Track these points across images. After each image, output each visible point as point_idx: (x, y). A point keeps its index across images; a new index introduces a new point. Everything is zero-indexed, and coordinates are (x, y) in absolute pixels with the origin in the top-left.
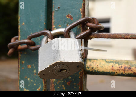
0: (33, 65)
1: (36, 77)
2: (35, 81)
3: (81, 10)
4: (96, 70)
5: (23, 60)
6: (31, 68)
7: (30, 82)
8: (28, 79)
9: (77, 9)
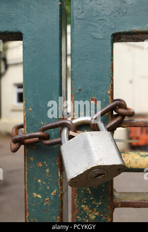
0: (45, 163)
1: (50, 178)
2: (49, 183)
3: (108, 92)
4: (129, 166)
5: (31, 157)
6: (42, 166)
7: (41, 185)
8: (39, 181)
9: (103, 91)
